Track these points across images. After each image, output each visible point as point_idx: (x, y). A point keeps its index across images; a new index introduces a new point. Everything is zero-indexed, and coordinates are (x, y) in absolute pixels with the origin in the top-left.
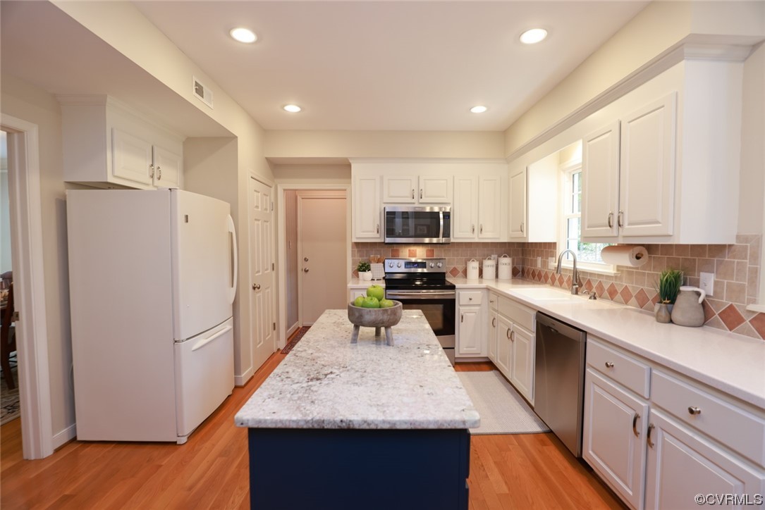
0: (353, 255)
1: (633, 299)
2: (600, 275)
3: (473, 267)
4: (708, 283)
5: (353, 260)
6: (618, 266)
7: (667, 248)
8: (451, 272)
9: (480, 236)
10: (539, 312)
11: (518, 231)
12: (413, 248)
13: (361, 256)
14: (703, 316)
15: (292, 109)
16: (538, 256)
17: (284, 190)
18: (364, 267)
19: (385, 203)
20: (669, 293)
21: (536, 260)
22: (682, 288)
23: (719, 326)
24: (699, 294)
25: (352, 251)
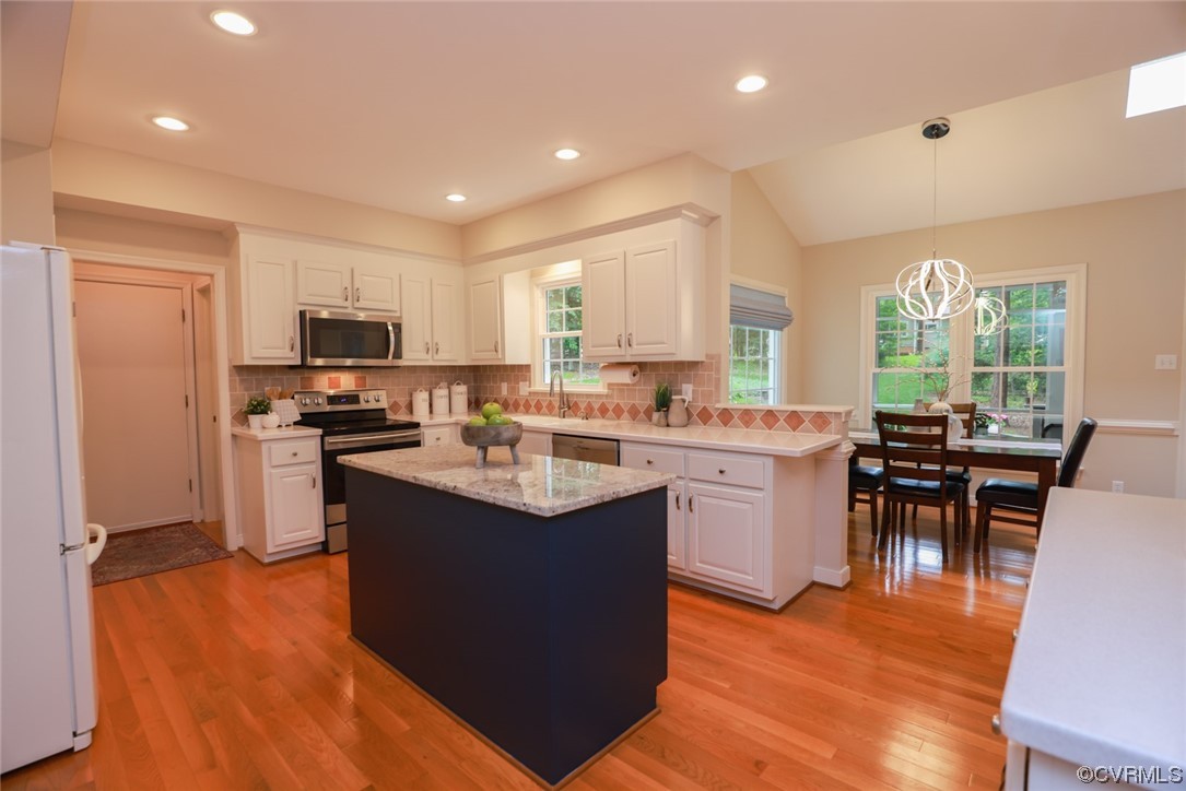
0: (232, 388)
1: (626, 414)
2: (589, 395)
3: (421, 399)
4: (688, 391)
5: (231, 395)
6: (609, 385)
7: (654, 366)
8: (391, 408)
9: (436, 357)
10: (554, 434)
11: (490, 351)
12: (334, 375)
13: (246, 389)
14: (686, 417)
15: (171, 123)
16: (502, 381)
17: (75, 261)
18: (260, 408)
19: (300, 304)
20: (663, 402)
21: (500, 387)
22: (673, 397)
23: (697, 424)
24: (684, 401)
25: (230, 381)
